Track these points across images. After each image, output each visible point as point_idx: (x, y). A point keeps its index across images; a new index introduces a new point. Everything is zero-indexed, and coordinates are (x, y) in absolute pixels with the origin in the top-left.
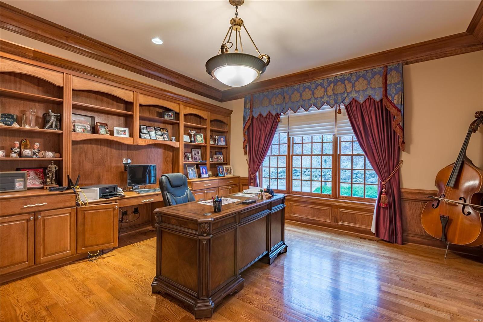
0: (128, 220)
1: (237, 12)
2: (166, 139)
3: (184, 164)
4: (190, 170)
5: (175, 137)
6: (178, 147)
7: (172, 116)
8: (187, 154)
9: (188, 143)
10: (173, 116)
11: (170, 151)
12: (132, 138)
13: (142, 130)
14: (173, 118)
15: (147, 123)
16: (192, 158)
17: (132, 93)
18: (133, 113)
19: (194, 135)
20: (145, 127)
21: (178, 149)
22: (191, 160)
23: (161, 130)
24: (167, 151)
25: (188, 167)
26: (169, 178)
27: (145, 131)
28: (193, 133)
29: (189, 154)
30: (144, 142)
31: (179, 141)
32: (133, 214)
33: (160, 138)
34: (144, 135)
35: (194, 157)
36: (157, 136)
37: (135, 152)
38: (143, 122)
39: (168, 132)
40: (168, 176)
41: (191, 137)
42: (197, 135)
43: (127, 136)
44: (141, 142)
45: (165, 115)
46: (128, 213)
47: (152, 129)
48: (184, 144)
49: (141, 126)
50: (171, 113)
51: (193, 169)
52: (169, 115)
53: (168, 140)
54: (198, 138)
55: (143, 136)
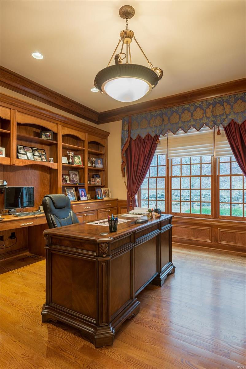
0: (4, 246)
1: (127, 24)
2: (43, 160)
3: (62, 186)
4: (69, 192)
5: (53, 159)
6: (57, 168)
7: (50, 136)
8: (65, 176)
9: (66, 165)
10: (51, 136)
11: (47, 173)
12: (10, 158)
13: (19, 150)
14: (51, 138)
15: (24, 143)
16: (70, 180)
17: (9, 110)
18: (10, 132)
19: (72, 157)
20: (22, 147)
21: (56, 170)
22: (69, 183)
23: (39, 151)
24: (44, 173)
25: (66, 189)
26: (53, 198)
27: (22, 152)
28: (71, 155)
29: (67, 176)
30: (21, 163)
31: (57, 162)
32: (10, 239)
33: (38, 159)
34: (21, 155)
35: (72, 180)
36: (34, 157)
37: (11, 173)
38: (20, 142)
39: (45, 153)
40: (52, 197)
41: (68, 159)
42: (75, 157)
43: (4, 156)
44: (18, 163)
45: (43, 136)
46: (4, 239)
47: (29, 149)
48: (63, 166)
49: (18, 146)
50: (49, 133)
51: (72, 191)
52: (47, 135)
53: (46, 161)
54: (75, 160)
55: (20, 156)
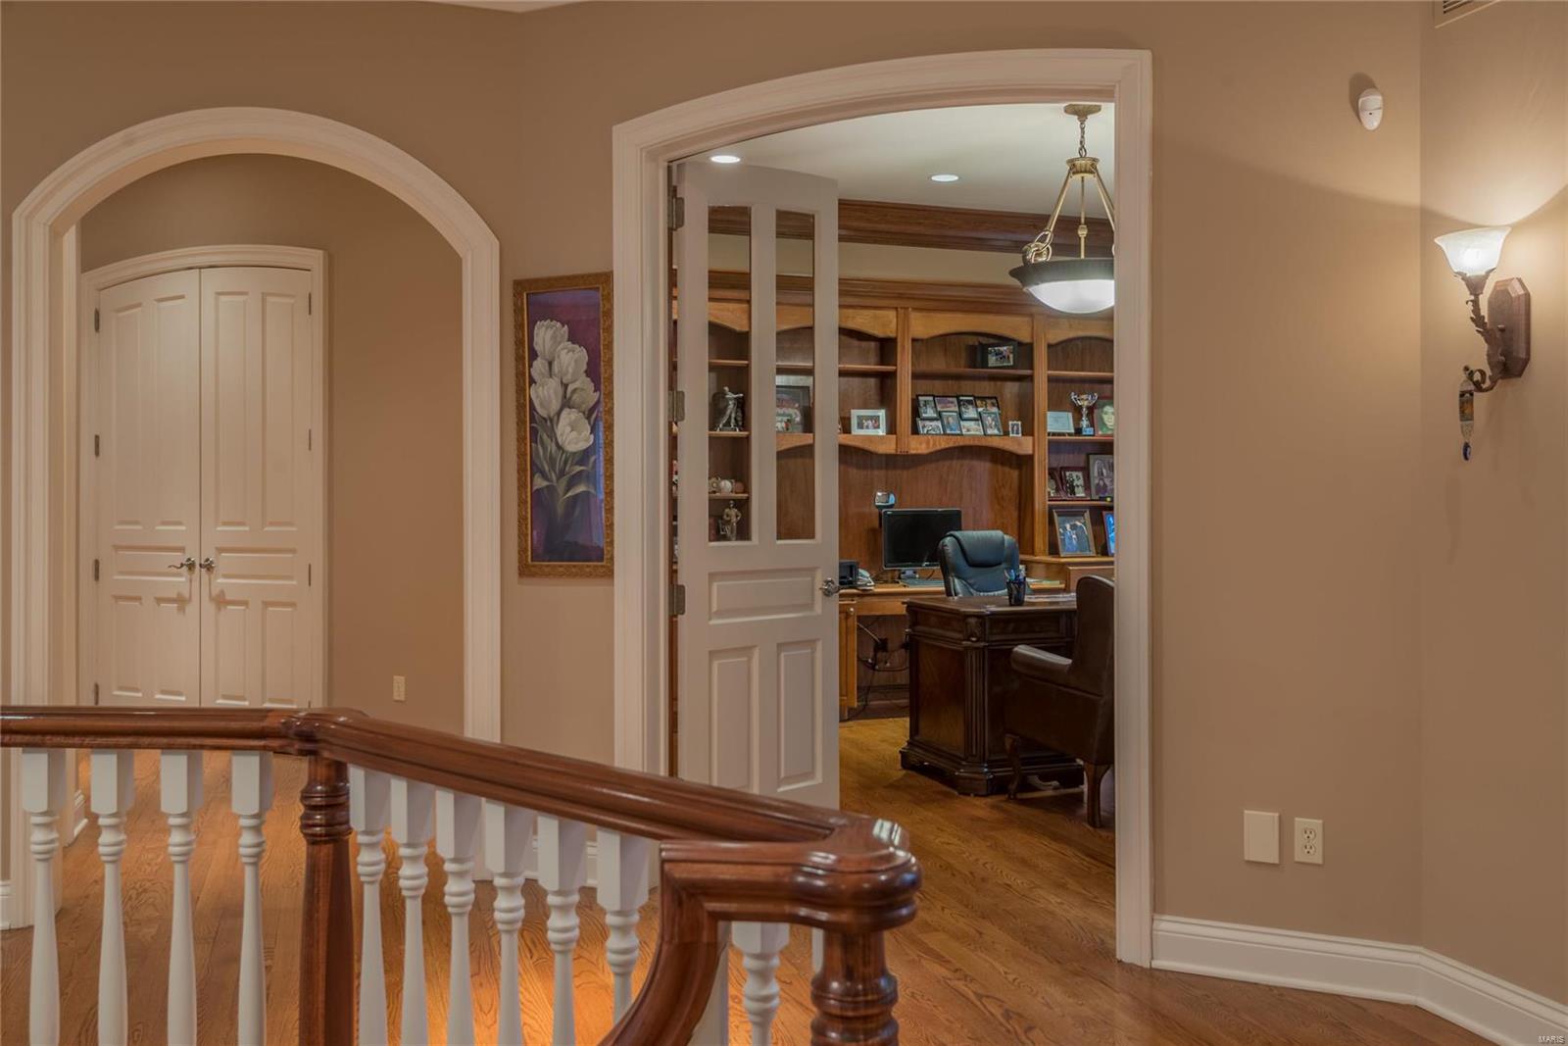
0: (888, 665)
2: (989, 432)
3: (1051, 508)
4: (1068, 526)
5: (1020, 423)
6: (1030, 452)
7: (1009, 357)
8: (1068, 474)
9: (1067, 437)
10: (1011, 356)
11: (1011, 467)
12: (894, 436)
13: (922, 410)
14: (1012, 363)
15: (938, 386)
16: (1087, 487)
17: (892, 314)
18: (894, 368)
19: (1088, 408)
20: (931, 398)
21: (1031, 458)
22: (1083, 495)
23: (979, 402)
24: (1000, 467)
25: (1059, 516)
27: (930, 413)
28: (1086, 403)
29: (1075, 474)
30: (924, 446)
31: (1032, 435)
32: (903, 650)
33: (972, 429)
34: (927, 423)
35: (1098, 484)
36: (962, 423)
37: (905, 473)
38: (924, 385)
39: (998, 407)
40: (960, 537)
41: (1077, 419)
44: (917, 446)
45: (990, 356)
46: (890, 646)
47: (949, 402)
48: (1050, 442)
49: (920, 398)
50: (1005, 348)
52: (1001, 353)
53: (996, 432)
54: (1105, 417)
55: (924, 427)
